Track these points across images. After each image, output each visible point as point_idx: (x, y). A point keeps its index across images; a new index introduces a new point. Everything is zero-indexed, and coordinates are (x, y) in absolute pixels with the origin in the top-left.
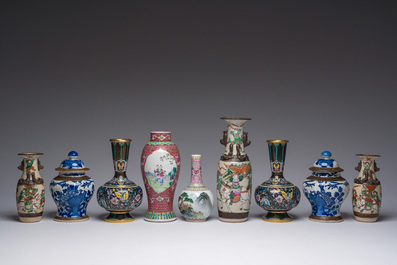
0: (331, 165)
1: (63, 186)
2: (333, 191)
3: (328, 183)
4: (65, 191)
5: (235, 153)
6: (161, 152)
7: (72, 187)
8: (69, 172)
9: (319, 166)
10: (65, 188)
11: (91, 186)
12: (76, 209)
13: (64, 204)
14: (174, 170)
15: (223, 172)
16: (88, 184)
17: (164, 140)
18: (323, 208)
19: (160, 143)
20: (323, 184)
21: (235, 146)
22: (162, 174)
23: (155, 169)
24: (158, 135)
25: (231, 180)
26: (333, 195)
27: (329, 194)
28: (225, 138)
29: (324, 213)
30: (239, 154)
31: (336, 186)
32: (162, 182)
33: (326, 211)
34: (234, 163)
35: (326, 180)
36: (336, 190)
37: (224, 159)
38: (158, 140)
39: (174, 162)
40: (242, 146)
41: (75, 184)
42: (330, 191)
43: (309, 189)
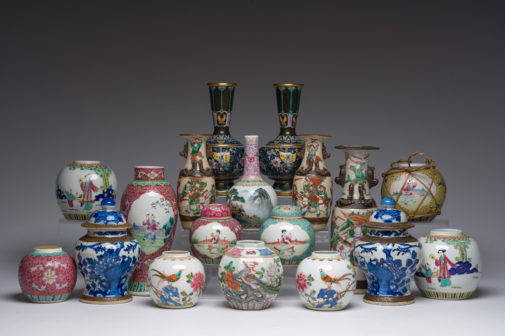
0: (398, 219)
1: (97, 250)
2: (404, 258)
3: (397, 246)
4: (100, 257)
5: (356, 196)
6: (153, 195)
7: (111, 251)
8: (104, 230)
9: (379, 220)
10: (100, 253)
11: (137, 250)
12: (115, 285)
13: (97, 278)
14: (171, 220)
15: (339, 223)
16: (133, 247)
17: (156, 179)
18: (389, 284)
19: (150, 183)
20: (390, 247)
21: (356, 187)
22: (154, 227)
23: (145, 219)
24: (147, 171)
25: (352, 234)
26: (404, 264)
27: (399, 262)
28: (342, 175)
29: (390, 292)
30: (362, 198)
31: (407, 250)
32: (154, 238)
33: (392, 287)
34: (356, 211)
35: (393, 241)
36: (408, 256)
37: (341, 204)
38: (147, 179)
39: (171, 209)
40: (366, 186)
41: (115, 247)
42: (400, 257)
43: (367, 257)
